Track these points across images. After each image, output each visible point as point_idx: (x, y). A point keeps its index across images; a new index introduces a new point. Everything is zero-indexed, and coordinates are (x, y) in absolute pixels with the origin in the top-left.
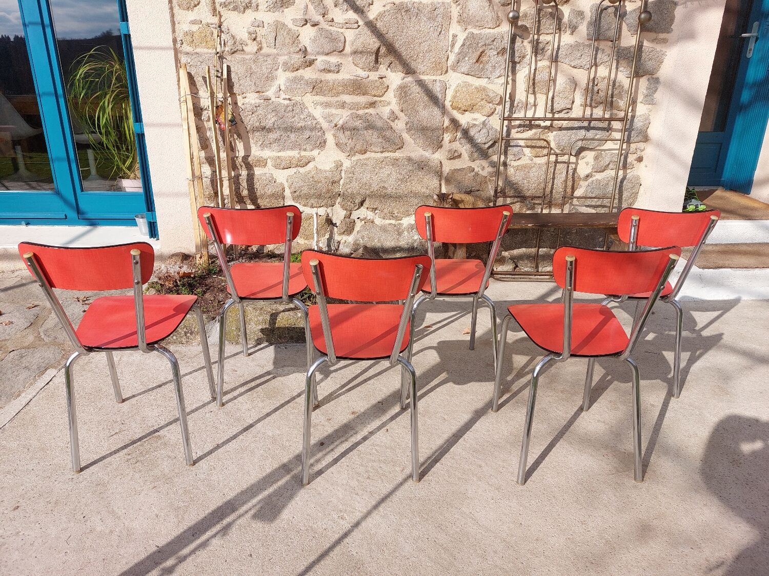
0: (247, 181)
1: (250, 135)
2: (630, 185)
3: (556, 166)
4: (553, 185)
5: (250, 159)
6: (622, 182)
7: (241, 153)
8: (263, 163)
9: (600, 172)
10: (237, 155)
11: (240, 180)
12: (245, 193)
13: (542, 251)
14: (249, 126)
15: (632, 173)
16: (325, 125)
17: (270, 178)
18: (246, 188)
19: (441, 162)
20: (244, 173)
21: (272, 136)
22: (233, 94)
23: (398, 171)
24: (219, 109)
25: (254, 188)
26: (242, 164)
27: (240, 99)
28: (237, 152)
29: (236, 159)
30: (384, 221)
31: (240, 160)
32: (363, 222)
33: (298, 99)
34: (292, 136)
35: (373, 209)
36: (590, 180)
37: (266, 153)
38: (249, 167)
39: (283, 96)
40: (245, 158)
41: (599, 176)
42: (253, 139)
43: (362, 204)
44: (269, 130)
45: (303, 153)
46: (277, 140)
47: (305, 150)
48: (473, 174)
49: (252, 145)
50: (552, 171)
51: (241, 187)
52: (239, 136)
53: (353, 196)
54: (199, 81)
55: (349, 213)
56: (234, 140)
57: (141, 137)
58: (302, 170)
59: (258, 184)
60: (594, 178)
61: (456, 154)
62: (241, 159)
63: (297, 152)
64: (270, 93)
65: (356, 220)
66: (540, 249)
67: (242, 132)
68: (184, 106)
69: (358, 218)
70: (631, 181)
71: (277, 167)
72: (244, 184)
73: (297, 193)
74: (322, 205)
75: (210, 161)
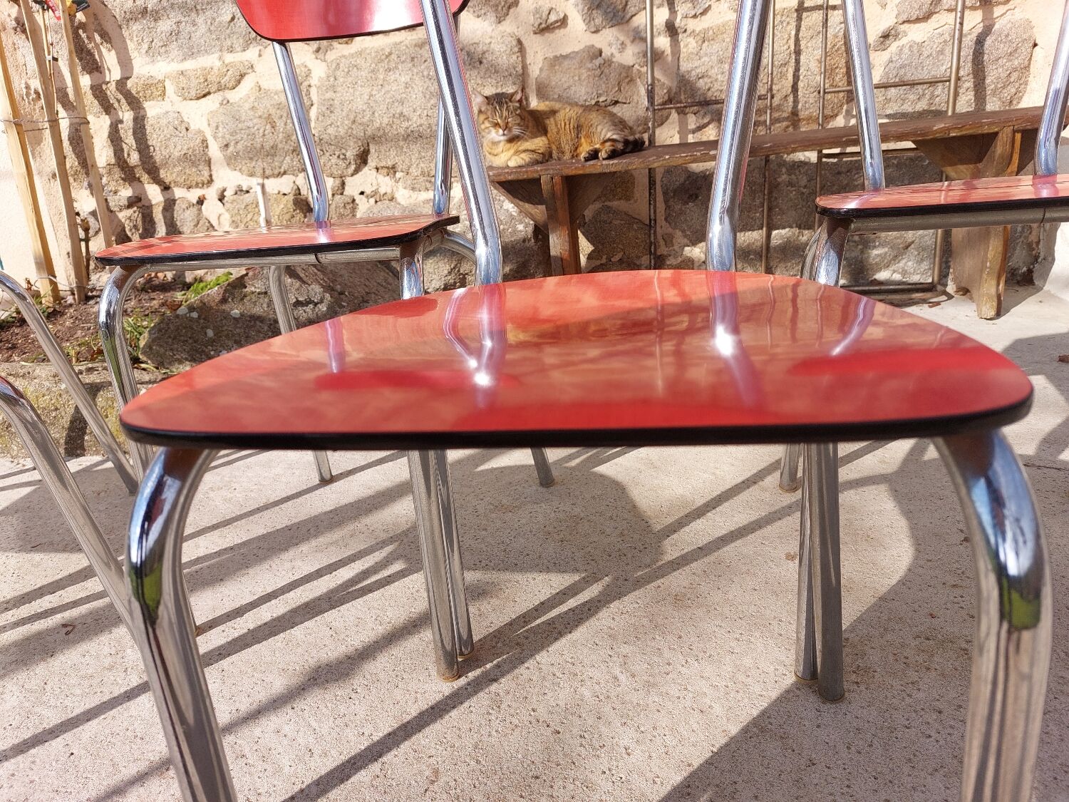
0: (134, 133)
1: (125, 33)
2: (1004, 49)
3: (799, 19)
4: (797, 69)
5: (129, 84)
6: (980, 41)
7: (114, 73)
8: (157, 89)
9: (918, 20)
10: (108, 79)
11: (122, 132)
12: (134, 158)
13: (779, 235)
14: (118, 10)
15: (1008, 16)
17: (176, 122)
18: (134, 147)
19: (519, 42)
20: (127, 116)
21: (165, 25)
23: (425, 73)
25: (148, 147)
26: (120, 96)
28: (107, 72)
29: (104, 87)
30: (415, 195)
31: (112, 86)
32: (372, 201)
34: (201, 20)
35: (388, 168)
36: (894, 46)
37: (161, 68)
38: (134, 103)
40: (121, 84)
41: (917, 33)
42: (131, 40)
43: (363, 159)
44: (156, 16)
45: (229, 58)
46: (175, 34)
47: (231, 50)
48: (598, 61)
49: (133, 54)
50: (793, 33)
51: (124, 146)
52: (106, 37)
53: (339, 143)
55: (338, 181)
56: (97, 46)
58: (233, 96)
59: (155, 136)
60: (904, 41)
61: (553, 18)
62: (114, 84)
63: (216, 55)
65: (358, 198)
66: (774, 233)
67: (109, 27)
69: (362, 193)
70: (1007, 36)
72: (129, 140)
73: (231, 149)
74: (282, 170)
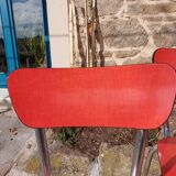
1: (104, 40)
5: (103, 53)
7: (98, 50)
8: (110, 55)
14: (104, 35)
16: (148, 31)
17: (113, 64)
20: (99, 61)
21: (117, 39)
22: (97, 16)
24: (89, 25)
26: (99, 56)
27: (101, 20)
31: (98, 53)
33: (134, 17)
34: (129, 39)
37: (113, 49)
38: (102, 57)
39: (125, 15)
40: (101, 52)
44: (116, 36)
45: (134, 49)
47: (135, 47)
49: (105, 45)
52: (98, 40)
54: (79, 10)
57: (48, 43)
63: (131, 48)
64: (118, 15)
68: (71, 24)
71: (118, 57)
75: (82, 55)
